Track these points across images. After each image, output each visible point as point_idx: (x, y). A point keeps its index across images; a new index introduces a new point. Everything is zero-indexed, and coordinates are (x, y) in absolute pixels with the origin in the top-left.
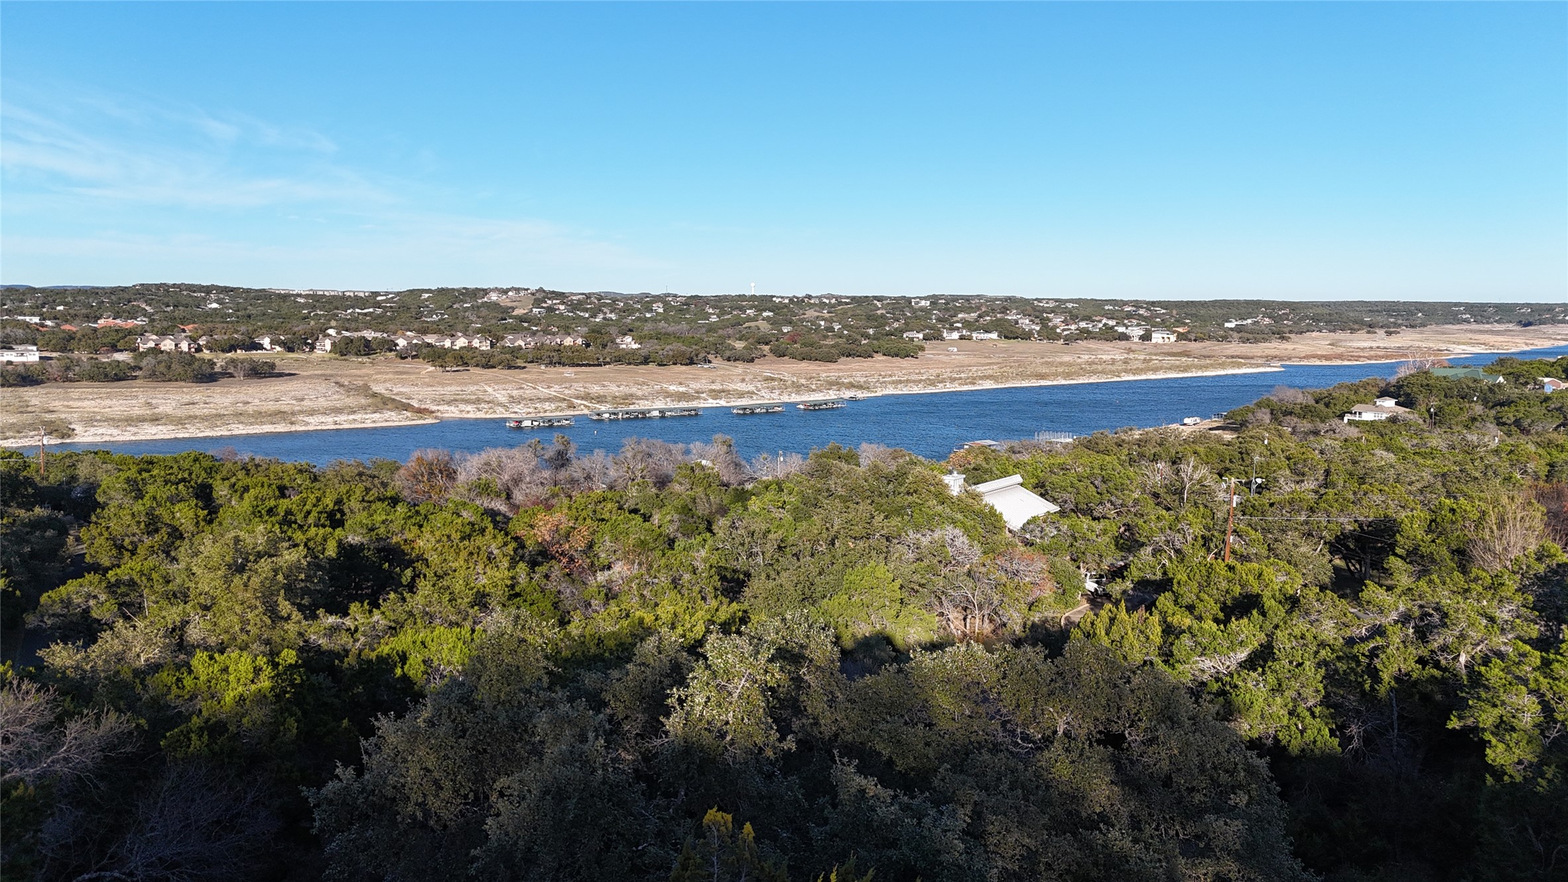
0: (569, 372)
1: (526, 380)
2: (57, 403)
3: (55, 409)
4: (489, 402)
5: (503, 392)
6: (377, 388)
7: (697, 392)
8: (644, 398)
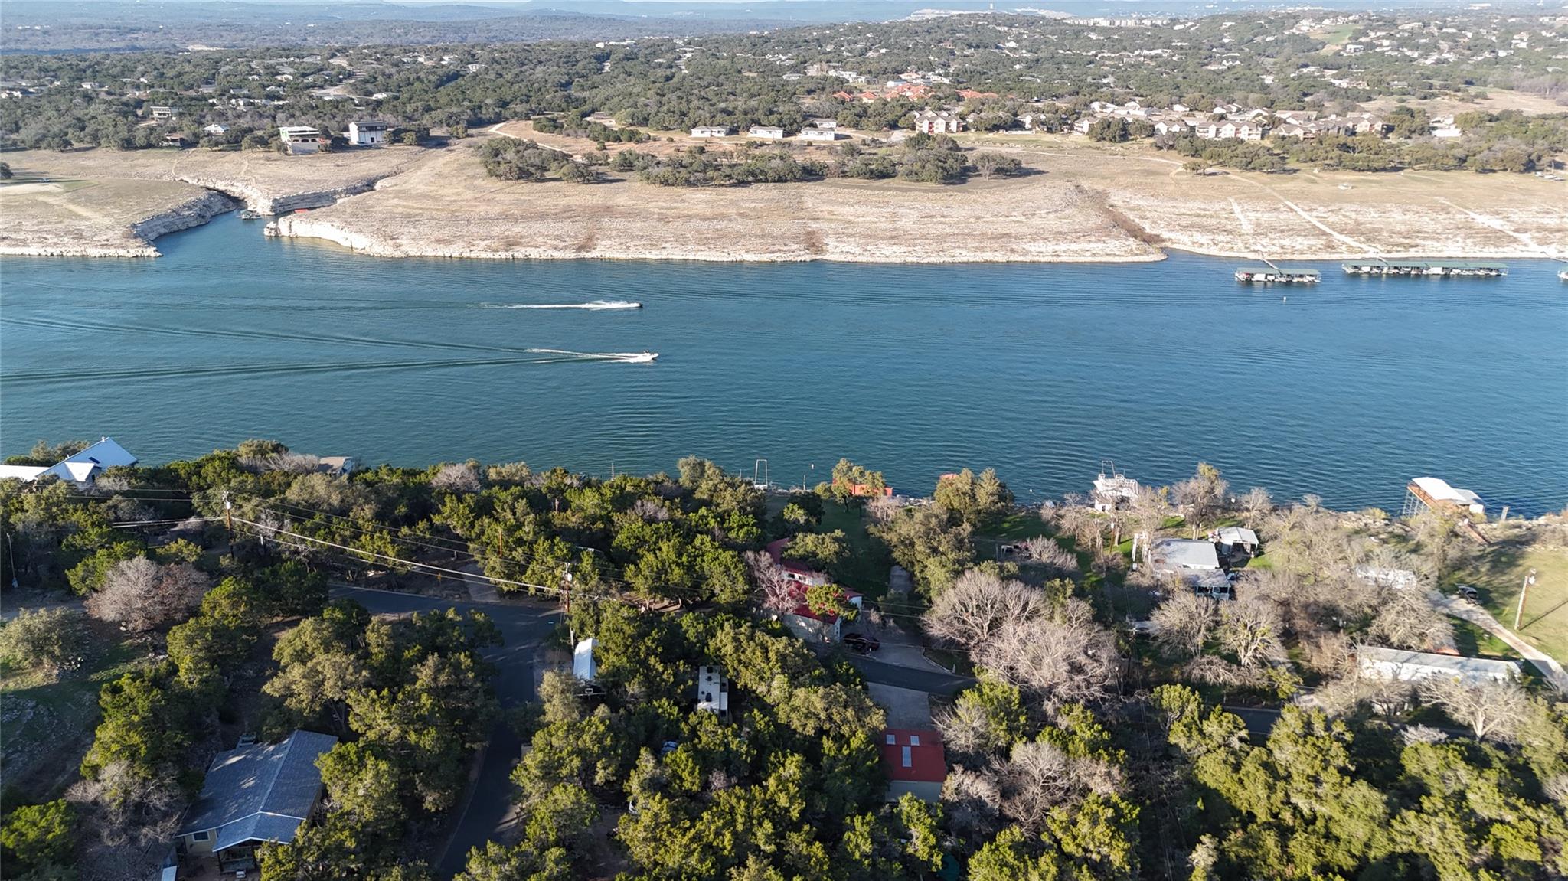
0: (1345, 179)
1: (1288, 195)
2: (825, 207)
3: (821, 215)
4: (1228, 232)
5: (1252, 215)
6: (1116, 198)
7: (1517, 231)
8: (1434, 236)
